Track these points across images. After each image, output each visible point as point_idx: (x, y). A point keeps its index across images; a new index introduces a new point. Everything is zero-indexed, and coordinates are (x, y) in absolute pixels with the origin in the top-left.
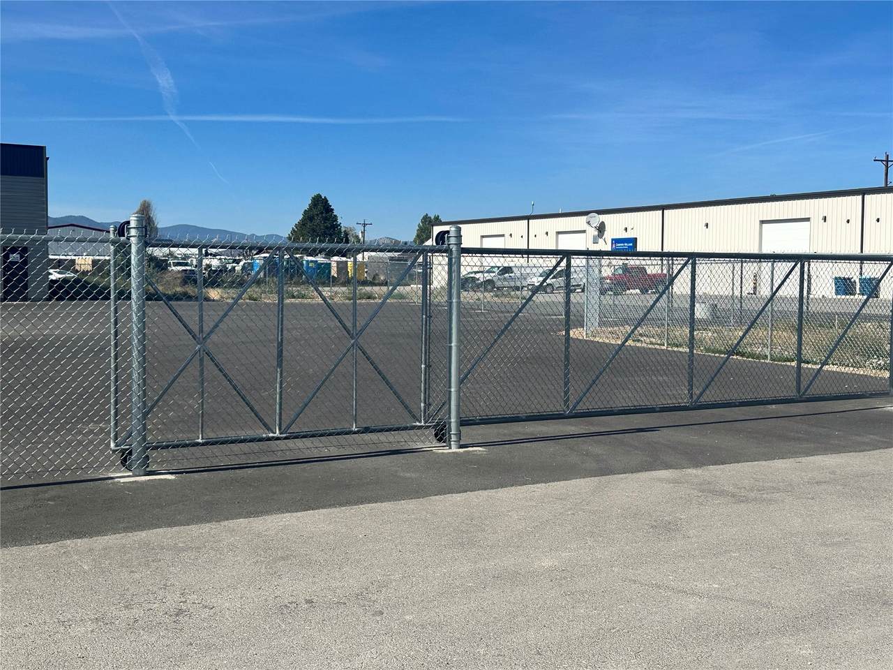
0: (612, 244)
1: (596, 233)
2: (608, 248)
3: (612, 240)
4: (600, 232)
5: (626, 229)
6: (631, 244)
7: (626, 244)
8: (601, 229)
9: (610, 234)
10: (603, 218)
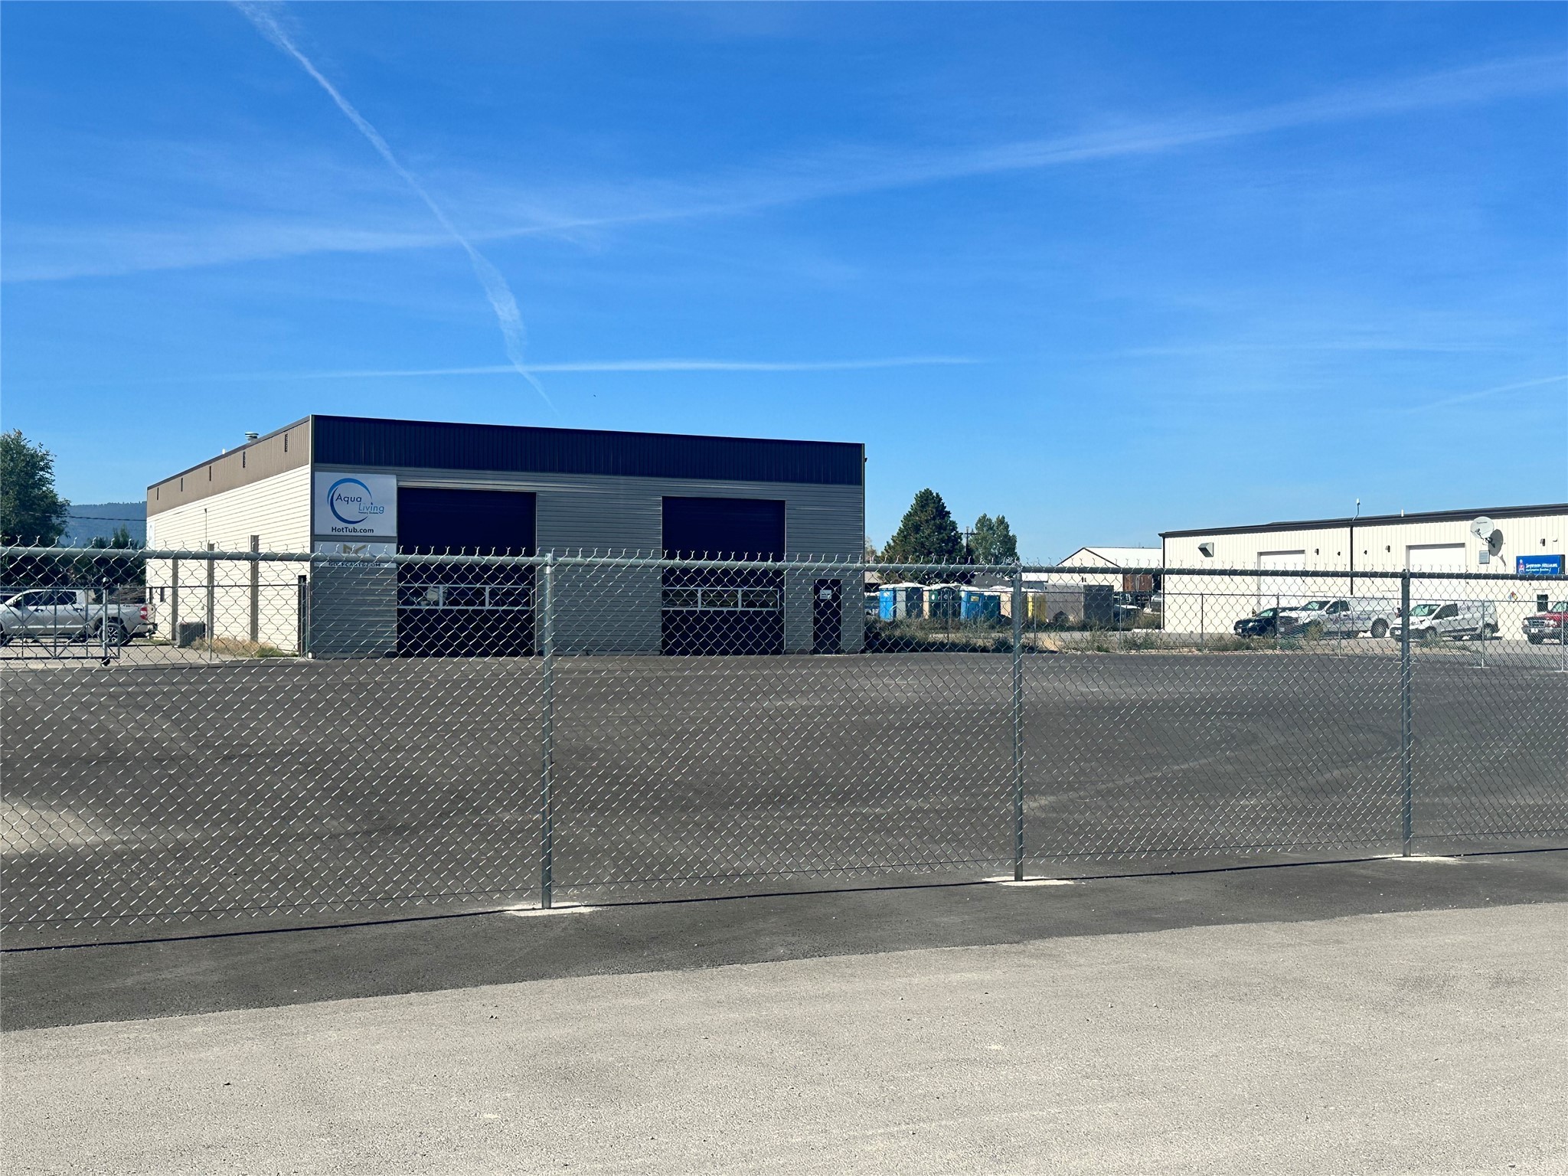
0: (1518, 564)
1: (1486, 548)
2: (1511, 570)
3: (1518, 559)
4: (1494, 546)
5: (1544, 542)
6: (1555, 565)
7: (1544, 565)
8: (1495, 542)
9: (1511, 551)
10: (1500, 524)
